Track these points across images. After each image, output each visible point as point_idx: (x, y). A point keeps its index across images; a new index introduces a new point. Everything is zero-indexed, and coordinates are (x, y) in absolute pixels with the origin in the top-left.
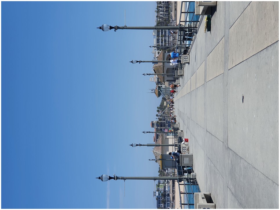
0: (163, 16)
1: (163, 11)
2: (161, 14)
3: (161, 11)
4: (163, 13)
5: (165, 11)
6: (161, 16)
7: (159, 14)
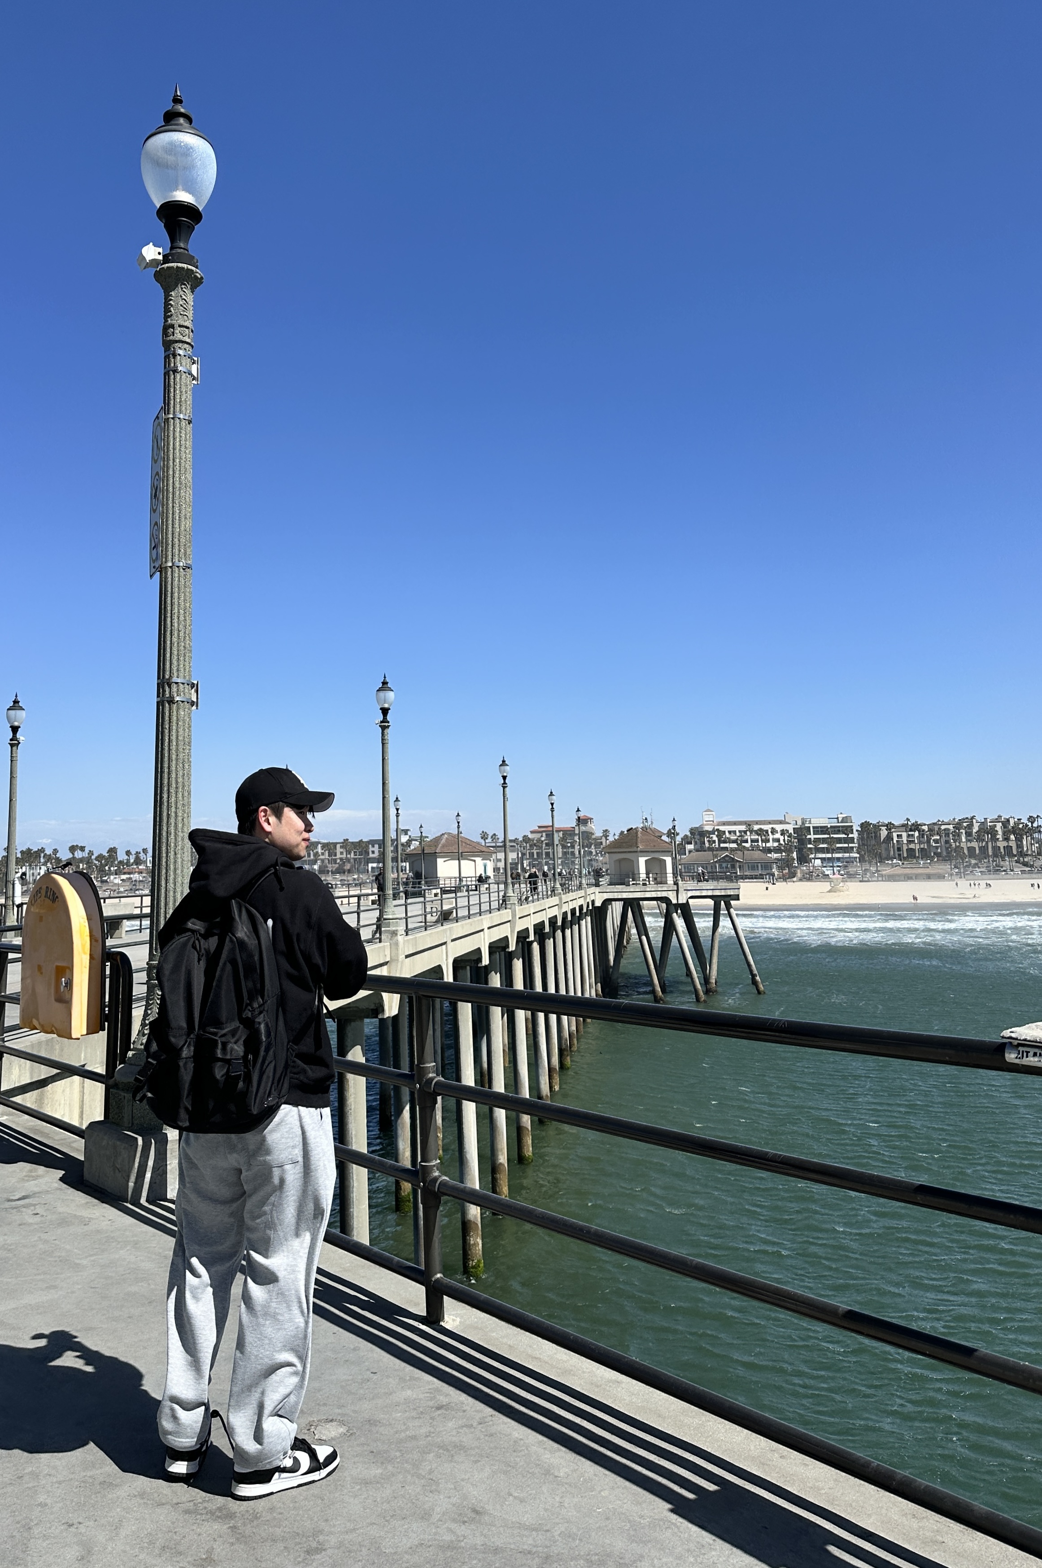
0: (895, 842)
1: (909, 842)
2: (901, 835)
3: (909, 836)
4: (905, 842)
5: (912, 846)
6: (895, 835)
7: (901, 829)
